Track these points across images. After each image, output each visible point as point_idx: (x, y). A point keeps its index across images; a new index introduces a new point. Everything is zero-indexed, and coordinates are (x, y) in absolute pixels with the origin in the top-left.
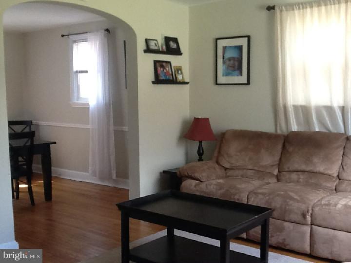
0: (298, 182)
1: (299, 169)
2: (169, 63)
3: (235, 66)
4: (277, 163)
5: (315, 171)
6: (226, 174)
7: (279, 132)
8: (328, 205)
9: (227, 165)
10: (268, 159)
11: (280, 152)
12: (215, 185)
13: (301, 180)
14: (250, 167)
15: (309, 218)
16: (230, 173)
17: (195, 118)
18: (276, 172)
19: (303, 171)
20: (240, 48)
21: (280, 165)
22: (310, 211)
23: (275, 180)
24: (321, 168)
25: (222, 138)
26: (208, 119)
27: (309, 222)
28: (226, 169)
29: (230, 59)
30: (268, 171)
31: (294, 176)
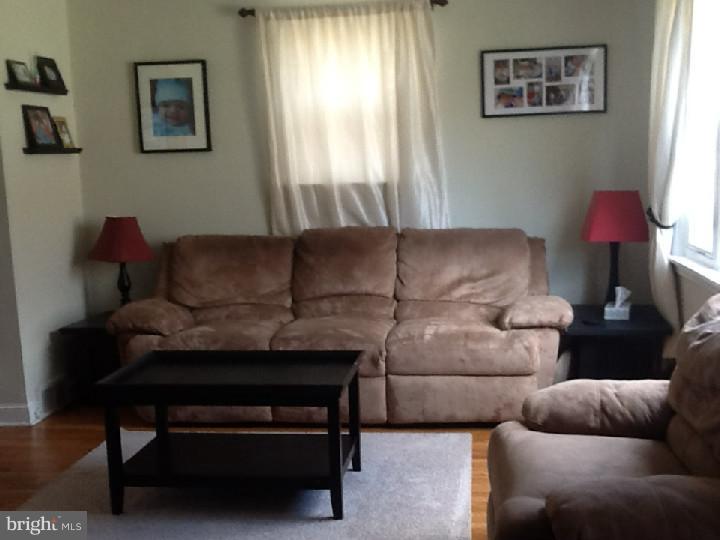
0: (334, 313)
1: (335, 291)
2: (45, 110)
3: (180, 116)
4: (288, 286)
5: (359, 292)
6: (195, 317)
7: (276, 233)
8: (410, 338)
9: (192, 302)
10: (273, 281)
11: (290, 268)
12: (200, 336)
13: (339, 311)
14: (240, 300)
15: (383, 364)
16: (201, 316)
17: (108, 218)
18: (288, 302)
19: (340, 295)
20: (187, 83)
21: (294, 289)
22: (384, 353)
23: (290, 317)
24: (368, 286)
25: (172, 254)
26: (134, 218)
27: (384, 373)
28: (191, 309)
29: (166, 104)
30: (275, 303)
31: (325, 305)
